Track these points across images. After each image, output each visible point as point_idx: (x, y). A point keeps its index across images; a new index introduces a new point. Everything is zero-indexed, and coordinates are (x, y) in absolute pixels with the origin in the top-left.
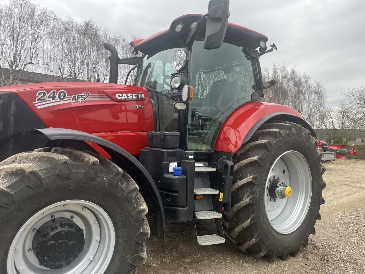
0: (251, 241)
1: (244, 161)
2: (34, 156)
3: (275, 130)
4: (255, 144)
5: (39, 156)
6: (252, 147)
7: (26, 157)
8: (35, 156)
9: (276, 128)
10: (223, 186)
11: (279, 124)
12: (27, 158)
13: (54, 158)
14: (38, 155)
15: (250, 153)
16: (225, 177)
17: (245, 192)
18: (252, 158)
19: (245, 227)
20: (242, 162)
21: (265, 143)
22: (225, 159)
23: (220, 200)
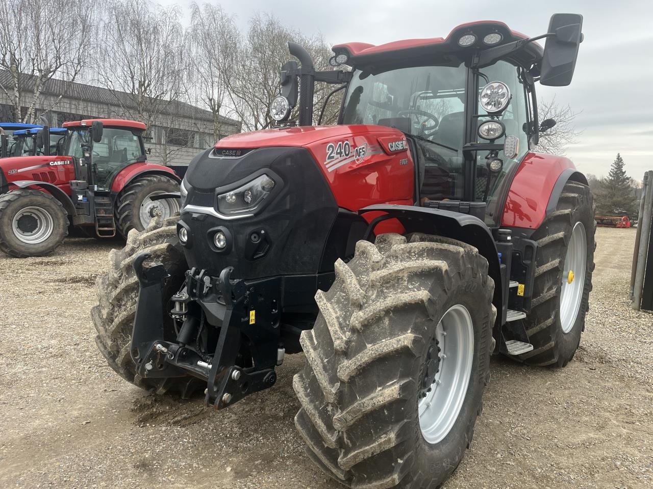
0: (548, 345)
1: (544, 239)
2: (419, 248)
3: (573, 195)
4: (555, 215)
5: (427, 248)
6: (550, 219)
7: (408, 250)
8: (421, 248)
9: (573, 192)
10: (525, 275)
11: (570, 186)
12: (410, 251)
13: (450, 251)
14: (424, 247)
15: (547, 228)
16: (528, 262)
17: (546, 282)
18: (556, 235)
19: (545, 327)
20: (541, 240)
21: (568, 214)
22: (524, 238)
23: (518, 294)
